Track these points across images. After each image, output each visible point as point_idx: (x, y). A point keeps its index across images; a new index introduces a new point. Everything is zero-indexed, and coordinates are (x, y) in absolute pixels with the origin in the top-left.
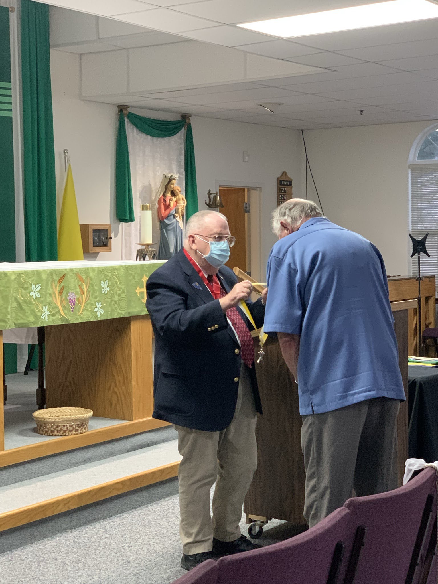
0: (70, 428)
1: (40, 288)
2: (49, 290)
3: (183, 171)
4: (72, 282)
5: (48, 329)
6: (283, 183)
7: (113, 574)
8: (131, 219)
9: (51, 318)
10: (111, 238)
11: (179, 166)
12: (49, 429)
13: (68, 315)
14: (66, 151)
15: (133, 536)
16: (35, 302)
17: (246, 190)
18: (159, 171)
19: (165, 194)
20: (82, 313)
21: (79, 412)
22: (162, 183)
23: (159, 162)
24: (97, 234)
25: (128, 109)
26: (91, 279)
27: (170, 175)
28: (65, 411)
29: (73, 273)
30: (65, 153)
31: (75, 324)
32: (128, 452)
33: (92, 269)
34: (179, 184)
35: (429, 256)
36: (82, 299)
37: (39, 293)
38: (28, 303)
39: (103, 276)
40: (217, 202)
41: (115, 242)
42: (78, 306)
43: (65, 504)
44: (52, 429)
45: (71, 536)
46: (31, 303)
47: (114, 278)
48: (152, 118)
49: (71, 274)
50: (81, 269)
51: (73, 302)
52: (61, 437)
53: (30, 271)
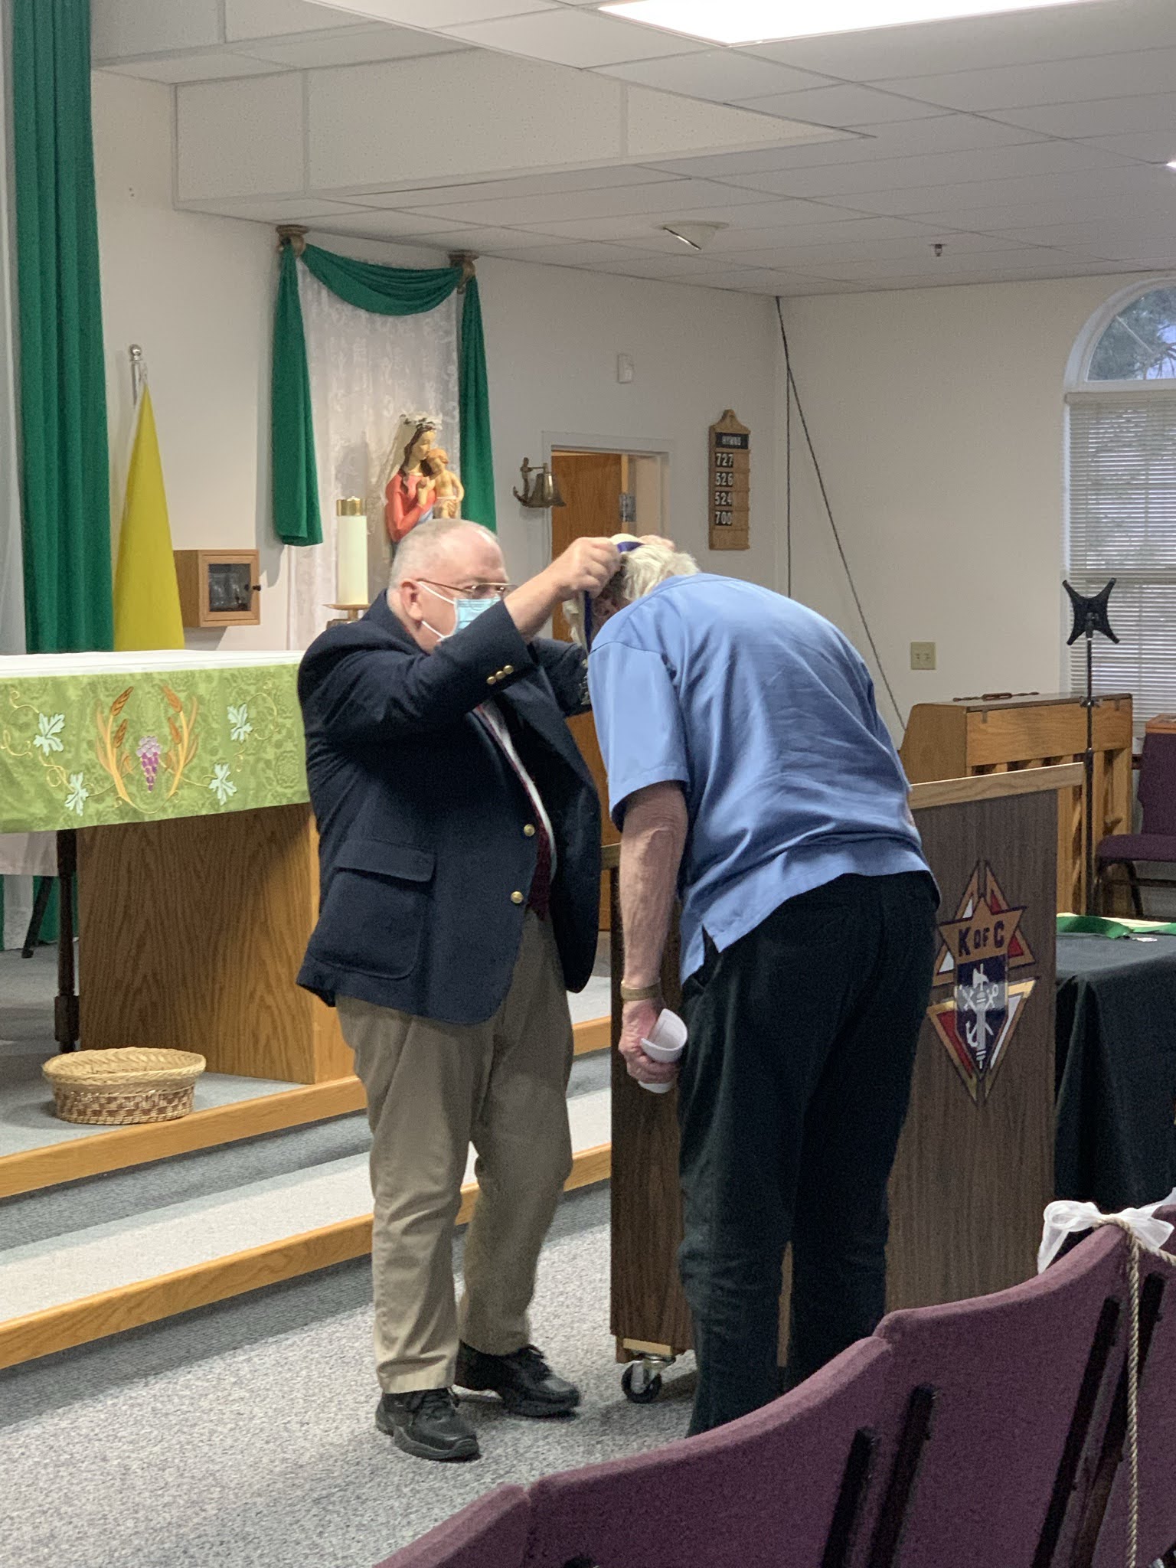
0: (145, 1105)
1: (61, 725)
2: (88, 732)
3: (454, 408)
4: (150, 709)
5: (87, 838)
6: (725, 440)
7: (258, 1500)
8: (312, 537)
9: (93, 807)
10: (258, 588)
11: (445, 392)
12: (86, 1106)
13: (138, 800)
14: (135, 351)
15: (313, 1395)
16: (49, 763)
17: (624, 460)
18: (391, 406)
19: (406, 469)
20: (176, 794)
21: (170, 1059)
22: (396, 439)
23: (390, 382)
24: (222, 576)
25: (305, 236)
26: (201, 700)
27: (418, 418)
28: (131, 1057)
29: (153, 686)
30: (133, 354)
31: (160, 823)
32: (301, 1166)
33: (203, 675)
34: (444, 442)
35: (1116, 641)
36: (177, 755)
37: (58, 740)
38: (30, 765)
39: (234, 694)
40: (547, 491)
41: (271, 598)
42: (167, 774)
43: (130, 1310)
44: (96, 1107)
45: (145, 1395)
46: (36, 765)
47: (264, 699)
48: (370, 263)
49: (147, 688)
50: (171, 674)
51: (151, 762)
52: (119, 1128)
53: (34, 679)
